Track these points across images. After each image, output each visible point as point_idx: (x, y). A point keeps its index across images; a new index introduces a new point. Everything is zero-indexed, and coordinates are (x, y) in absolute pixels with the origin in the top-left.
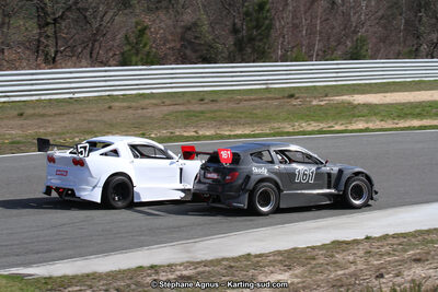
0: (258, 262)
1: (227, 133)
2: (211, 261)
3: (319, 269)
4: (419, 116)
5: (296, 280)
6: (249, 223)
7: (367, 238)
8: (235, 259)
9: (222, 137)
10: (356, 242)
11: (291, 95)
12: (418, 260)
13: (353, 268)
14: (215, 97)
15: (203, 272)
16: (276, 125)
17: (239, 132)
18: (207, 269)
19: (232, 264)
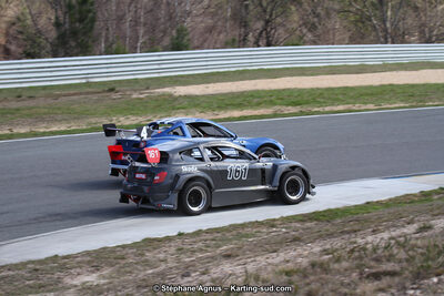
0: (65, 263)
1: (42, 130)
2: (16, 265)
3: (128, 269)
4: (240, 106)
5: (102, 281)
6: (58, 223)
7: (180, 234)
8: (41, 262)
9: (36, 135)
10: (168, 239)
11: (111, 88)
12: (228, 256)
13: (163, 267)
14: (32, 93)
15: (7, 277)
16: (93, 120)
17: (55, 129)
18: (11, 273)
19: (38, 267)
